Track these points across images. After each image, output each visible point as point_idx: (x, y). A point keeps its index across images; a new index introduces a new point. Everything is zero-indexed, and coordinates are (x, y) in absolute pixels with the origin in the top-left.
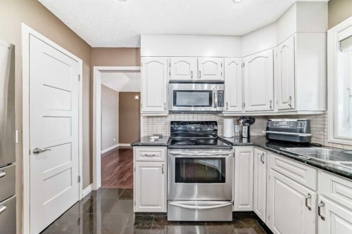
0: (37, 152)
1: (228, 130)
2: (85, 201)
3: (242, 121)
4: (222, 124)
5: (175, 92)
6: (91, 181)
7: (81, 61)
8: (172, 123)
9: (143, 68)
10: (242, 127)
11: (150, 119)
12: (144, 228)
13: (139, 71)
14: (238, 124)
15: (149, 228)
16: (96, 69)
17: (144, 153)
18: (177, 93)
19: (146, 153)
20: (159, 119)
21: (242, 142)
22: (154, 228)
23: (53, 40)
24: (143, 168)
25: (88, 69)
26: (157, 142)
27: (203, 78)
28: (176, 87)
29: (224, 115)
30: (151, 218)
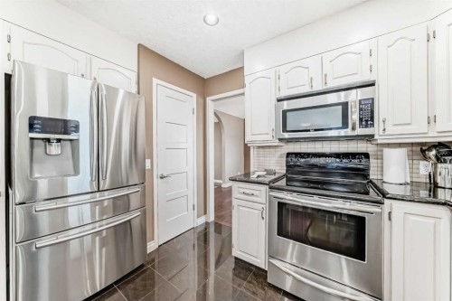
0: (162, 178)
1: (394, 170)
2: (199, 230)
3: (433, 152)
4: (380, 157)
5: (285, 113)
6: (205, 213)
7: (195, 95)
8: (288, 154)
9: (246, 90)
10: (435, 164)
11: (261, 150)
12: (240, 277)
13: (243, 94)
14: (426, 158)
15: (245, 280)
16: (208, 99)
17: (242, 190)
18: (288, 114)
19: (244, 191)
20: (272, 150)
21: (435, 196)
22: (250, 282)
23: (169, 83)
24: (241, 208)
25: (201, 101)
26: (260, 179)
27: (332, 84)
28: (286, 105)
29: (379, 142)
30: (251, 270)
